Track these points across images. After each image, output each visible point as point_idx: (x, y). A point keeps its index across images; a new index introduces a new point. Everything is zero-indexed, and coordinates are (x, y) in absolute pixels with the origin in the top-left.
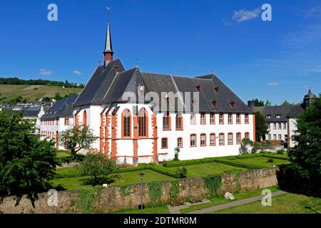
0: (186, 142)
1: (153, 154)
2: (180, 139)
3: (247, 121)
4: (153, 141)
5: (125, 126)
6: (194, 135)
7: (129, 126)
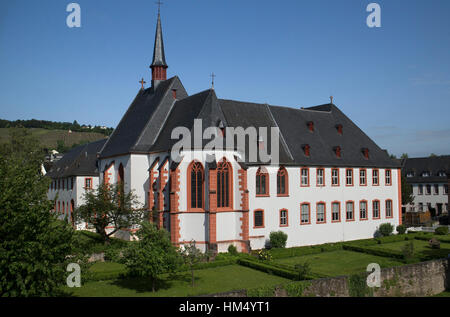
0: (294, 216)
1: (241, 238)
2: (284, 212)
3: (388, 181)
4: (241, 215)
5: (193, 191)
6: (307, 204)
7: (200, 190)
